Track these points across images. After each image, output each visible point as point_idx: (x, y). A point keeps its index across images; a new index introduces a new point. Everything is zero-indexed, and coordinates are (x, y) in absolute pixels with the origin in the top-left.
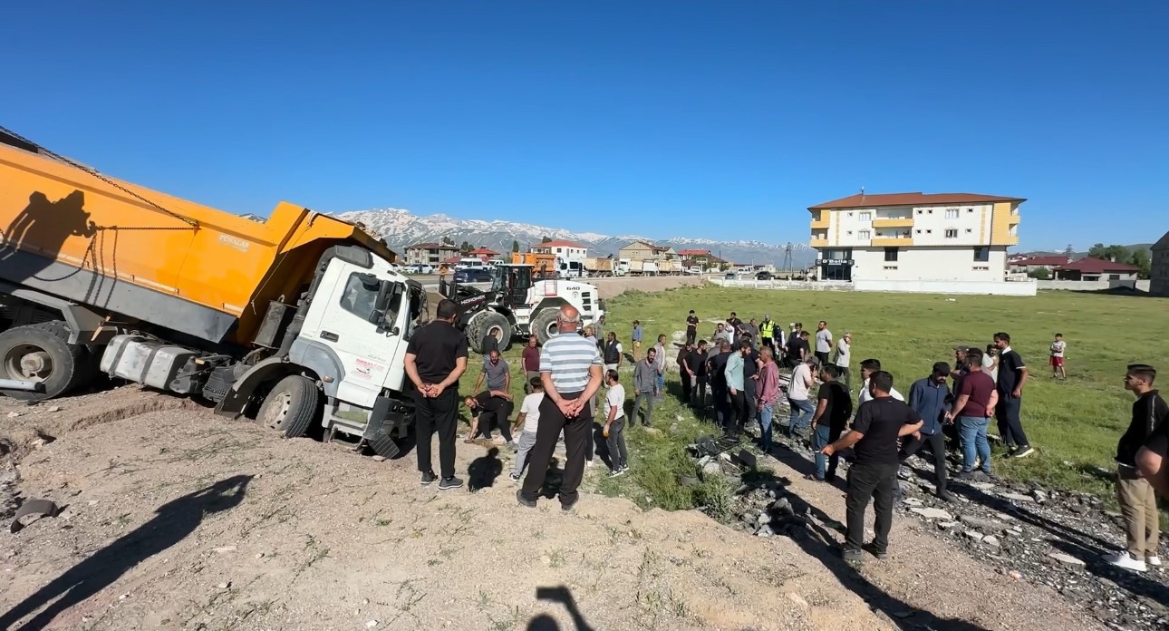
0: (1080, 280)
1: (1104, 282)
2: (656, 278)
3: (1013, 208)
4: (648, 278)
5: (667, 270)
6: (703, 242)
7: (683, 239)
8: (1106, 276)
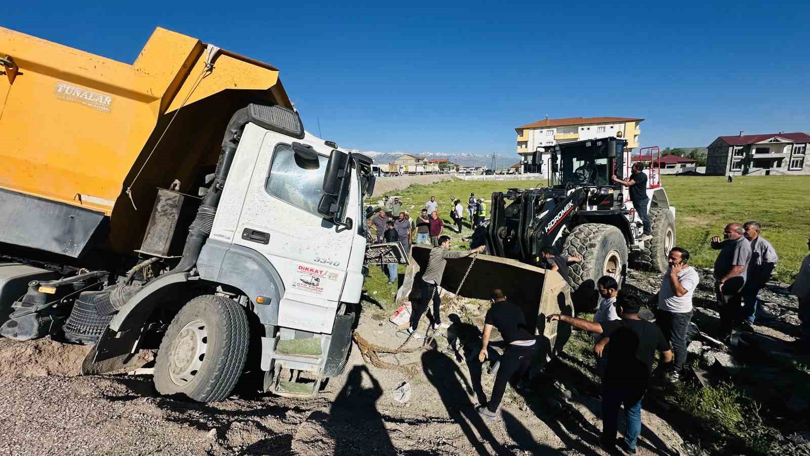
0: (664, 168)
1: (678, 168)
2: (424, 176)
3: (636, 125)
4: (419, 176)
5: (430, 171)
6: (440, 155)
7: (428, 153)
8: (679, 165)
